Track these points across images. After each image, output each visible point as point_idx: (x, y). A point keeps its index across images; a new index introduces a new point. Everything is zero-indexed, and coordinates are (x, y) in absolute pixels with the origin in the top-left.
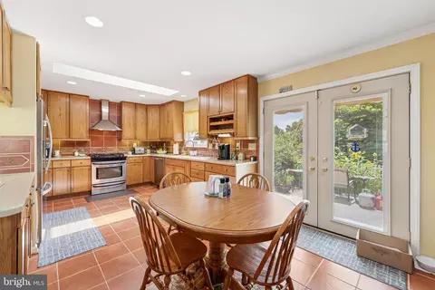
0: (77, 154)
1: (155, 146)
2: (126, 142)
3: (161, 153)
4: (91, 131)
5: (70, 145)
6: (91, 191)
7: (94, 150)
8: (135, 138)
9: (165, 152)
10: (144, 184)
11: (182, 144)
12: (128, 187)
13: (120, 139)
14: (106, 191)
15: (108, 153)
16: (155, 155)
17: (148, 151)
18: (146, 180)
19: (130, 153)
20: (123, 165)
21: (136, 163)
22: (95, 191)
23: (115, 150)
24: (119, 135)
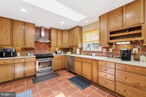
0: (29, 54)
1: (66, 50)
2: (52, 48)
3: (69, 54)
4: (36, 42)
5: (26, 50)
6: (35, 75)
7: (38, 52)
8: (57, 46)
9: (71, 53)
10: (62, 69)
11: (81, 49)
12: (54, 71)
13: (50, 47)
14: (43, 75)
15: (44, 53)
16: (65, 54)
17: (63, 52)
18: (63, 68)
19: (55, 53)
20: (52, 60)
21: (58, 59)
22: (38, 75)
23: (48, 52)
24: (49, 44)
